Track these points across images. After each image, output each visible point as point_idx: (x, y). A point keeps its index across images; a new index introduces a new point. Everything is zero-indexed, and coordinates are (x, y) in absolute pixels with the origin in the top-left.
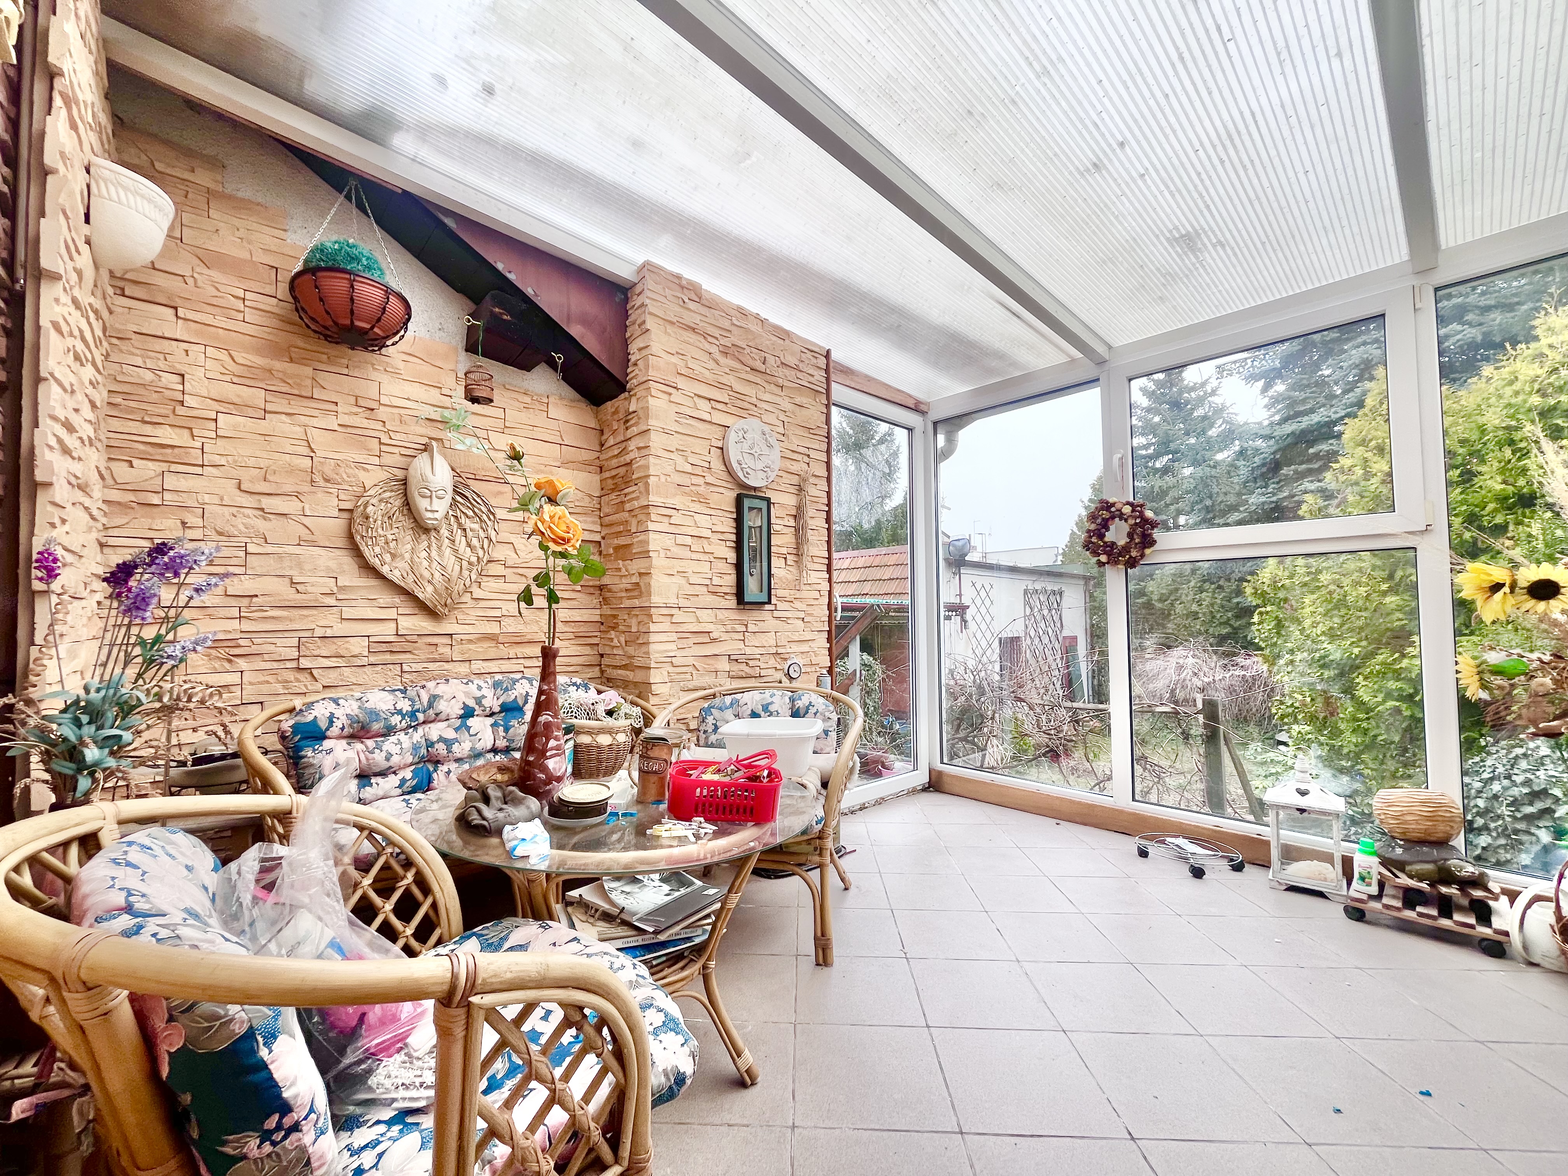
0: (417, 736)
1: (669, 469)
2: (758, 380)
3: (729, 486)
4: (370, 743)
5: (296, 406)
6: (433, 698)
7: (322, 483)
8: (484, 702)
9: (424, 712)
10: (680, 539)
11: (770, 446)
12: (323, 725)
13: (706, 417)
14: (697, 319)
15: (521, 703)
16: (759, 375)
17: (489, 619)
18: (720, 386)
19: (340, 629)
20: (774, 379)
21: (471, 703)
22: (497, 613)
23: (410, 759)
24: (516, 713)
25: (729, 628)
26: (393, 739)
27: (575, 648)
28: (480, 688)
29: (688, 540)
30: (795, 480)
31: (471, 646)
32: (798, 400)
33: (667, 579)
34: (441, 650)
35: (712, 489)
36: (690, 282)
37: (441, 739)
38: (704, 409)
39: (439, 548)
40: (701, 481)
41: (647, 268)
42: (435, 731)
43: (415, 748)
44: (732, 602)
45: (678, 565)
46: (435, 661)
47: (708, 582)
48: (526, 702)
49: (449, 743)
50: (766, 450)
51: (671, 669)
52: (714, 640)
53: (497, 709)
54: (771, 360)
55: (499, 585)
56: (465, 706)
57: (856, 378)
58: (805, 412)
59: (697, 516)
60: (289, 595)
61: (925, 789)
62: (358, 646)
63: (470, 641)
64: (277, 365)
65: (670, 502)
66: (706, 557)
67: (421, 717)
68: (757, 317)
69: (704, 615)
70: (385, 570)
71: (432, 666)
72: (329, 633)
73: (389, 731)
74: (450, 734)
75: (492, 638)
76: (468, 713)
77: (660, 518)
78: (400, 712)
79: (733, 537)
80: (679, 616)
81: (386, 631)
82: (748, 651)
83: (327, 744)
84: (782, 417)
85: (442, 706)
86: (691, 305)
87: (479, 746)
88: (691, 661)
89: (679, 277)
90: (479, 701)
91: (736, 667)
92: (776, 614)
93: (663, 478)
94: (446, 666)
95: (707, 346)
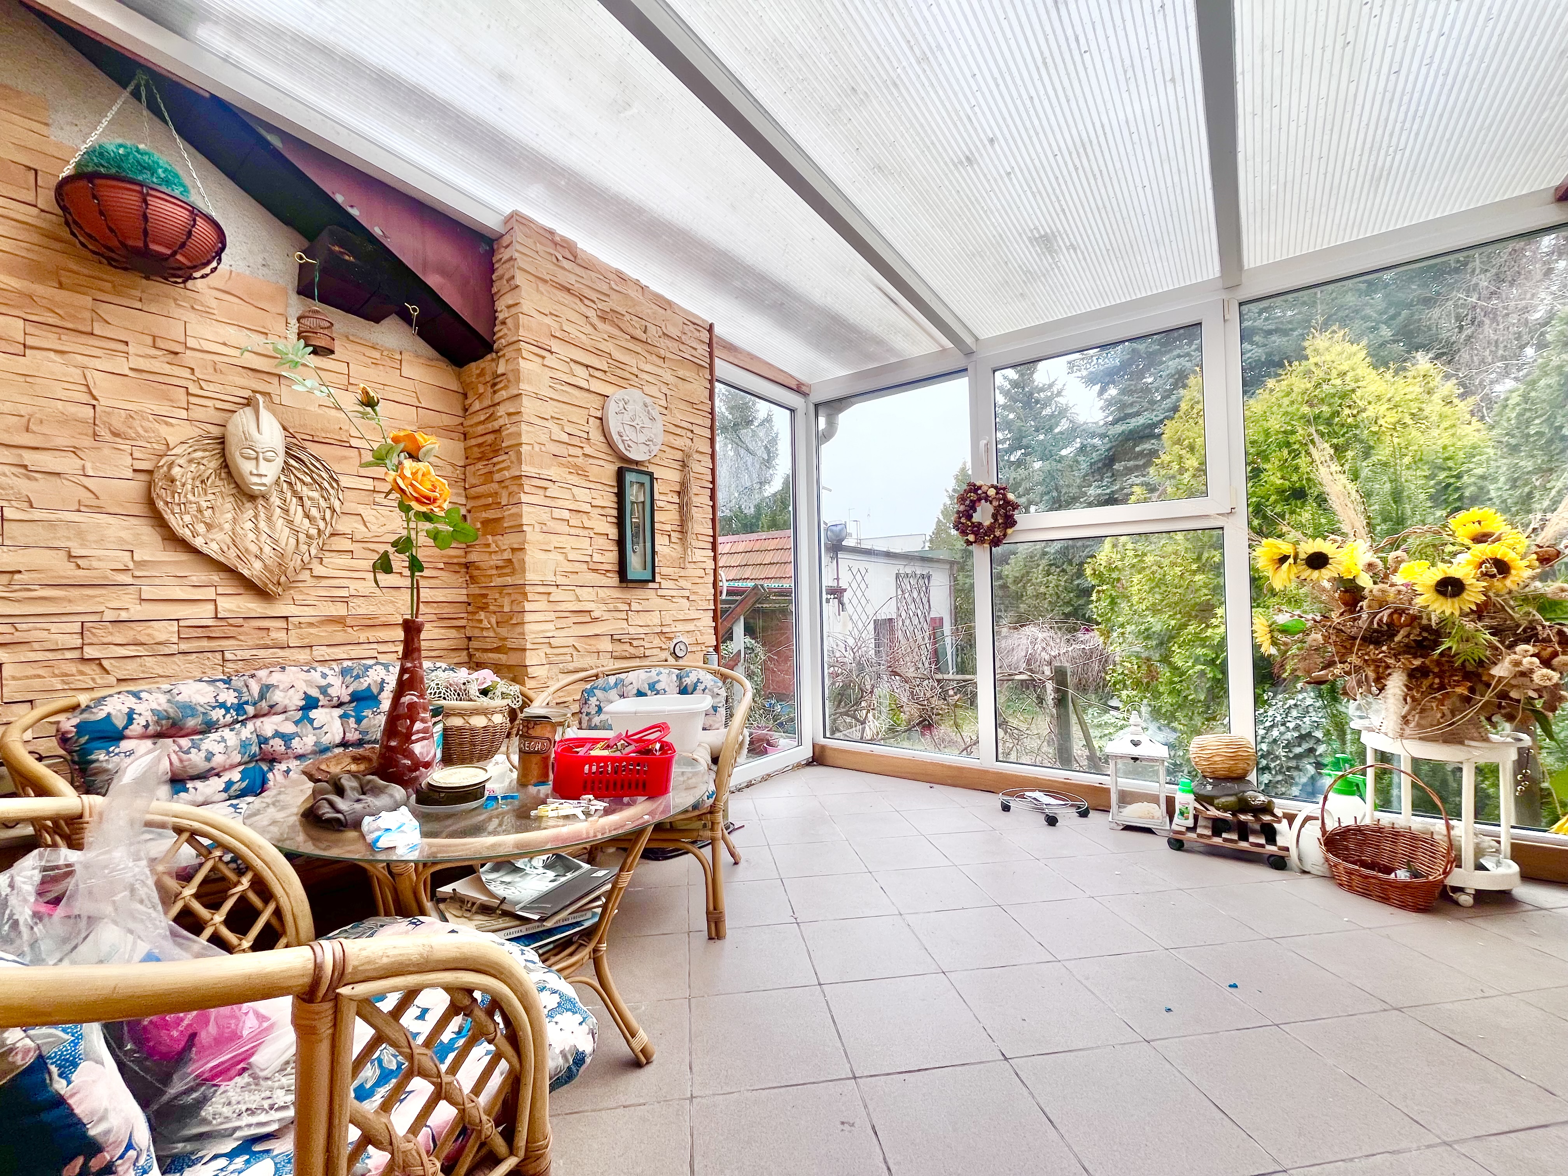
0: (247, 732)
1: (544, 438)
2: (639, 350)
3: (609, 458)
4: (185, 742)
5: (69, 343)
6: (266, 689)
7: (109, 437)
8: (330, 691)
9: (255, 704)
10: (557, 513)
11: (653, 419)
12: (120, 723)
13: (584, 384)
14: (572, 279)
15: (375, 691)
16: (640, 344)
17: (333, 599)
18: (598, 353)
19: (137, 611)
20: (655, 349)
21: (314, 693)
22: (344, 593)
23: (238, 758)
24: (370, 703)
25: (611, 607)
26: (213, 736)
27: (437, 630)
28: (324, 676)
29: (566, 515)
30: (679, 455)
31: (311, 630)
32: (681, 373)
33: (543, 556)
34: (273, 635)
35: (591, 461)
36: (564, 239)
37: (277, 734)
38: (581, 376)
39: (269, 519)
40: (579, 452)
41: (515, 219)
42: (269, 726)
43: (244, 745)
44: (614, 580)
45: (555, 541)
46: (267, 647)
47: (588, 559)
48: (382, 690)
49: (287, 739)
50: (648, 423)
51: (549, 650)
52: (596, 620)
53: (347, 699)
54: (652, 329)
55: (344, 561)
56: (307, 697)
57: (739, 356)
58: (688, 386)
59: (575, 489)
60: (68, 571)
61: (809, 764)
62: (166, 632)
63: (311, 625)
64: (39, 289)
65: (545, 473)
66: (586, 533)
67: (250, 710)
68: (637, 283)
69: (583, 593)
70: (198, 542)
71: (262, 653)
72: (124, 616)
73: (209, 727)
74: (289, 728)
75: (339, 621)
76: (310, 704)
77: (534, 490)
78: (222, 705)
79: (615, 513)
80: (557, 595)
81: (203, 614)
82: (632, 630)
83: (125, 745)
84: (664, 389)
85: (277, 697)
86: (566, 264)
87: (326, 740)
88: (571, 642)
89: (552, 233)
90: (323, 690)
91: (619, 647)
92: (660, 592)
93: (537, 448)
94: (280, 653)
95: (583, 309)
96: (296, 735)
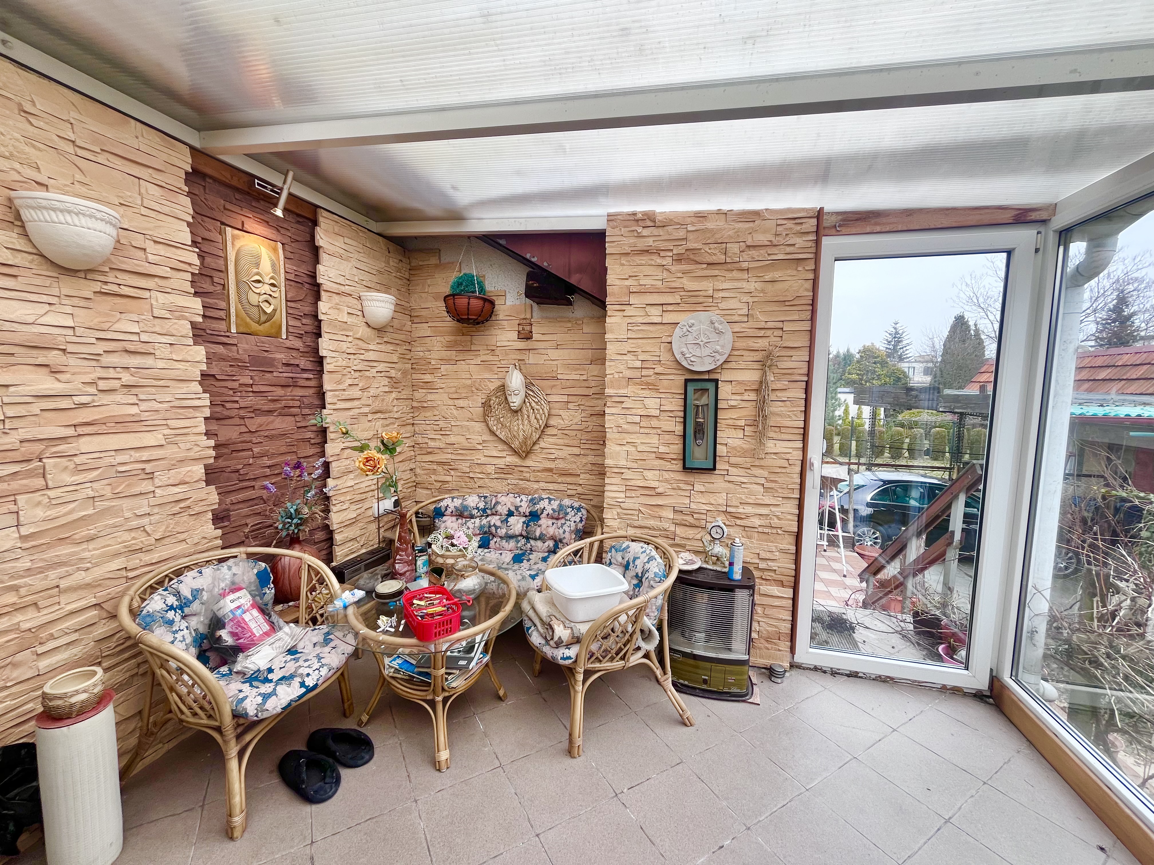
1: (622, 368)
2: (716, 272)
3: (679, 372)
10: (630, 419)
11: (720, 333)
13: (658, 320)
14: (650, 241)
16: (719, 267)
17: (549, 459)
18: (673, 291)
19: (483, 460)
20: (736, 265)
22: (553, 457)
24: (536, 518)
25: (675, 485)
28: (521, 501)
29: (637, 419)
31: (538, 474)
32: (767, 278)
36: (645, 214)
38: (655, 312)
40: (651, 372)
44: (679, 466)
45: (629, 438)
47: (655, 450)
50: (714, 337)
52: (659, 494)
53: (528, 514)
54: (734, 248)
56: (509, 510)
62: (491, 469)
63: (539, 471)
64: (459, 338)
65: (622, 392)
66: (655, 431)
69: (649, 474)
71: (521, 482)
72: (479, 462)
73: (472, 517)
74: (498, 524)
76: (510, 514)
77: (614, 405)
78: (477, 508)
80: (628, 474)
81: (501, 463)
82: (693, 506)
83: (445, 518)
84: (745, 298)
86: (645, 232)
88: (637, 507)
89: (634, 214)
91: (679, 517)
92: (727, 478)
93: (616, 376)
94: (528, 483)
95: (659, 261)
96: (500, 527)
